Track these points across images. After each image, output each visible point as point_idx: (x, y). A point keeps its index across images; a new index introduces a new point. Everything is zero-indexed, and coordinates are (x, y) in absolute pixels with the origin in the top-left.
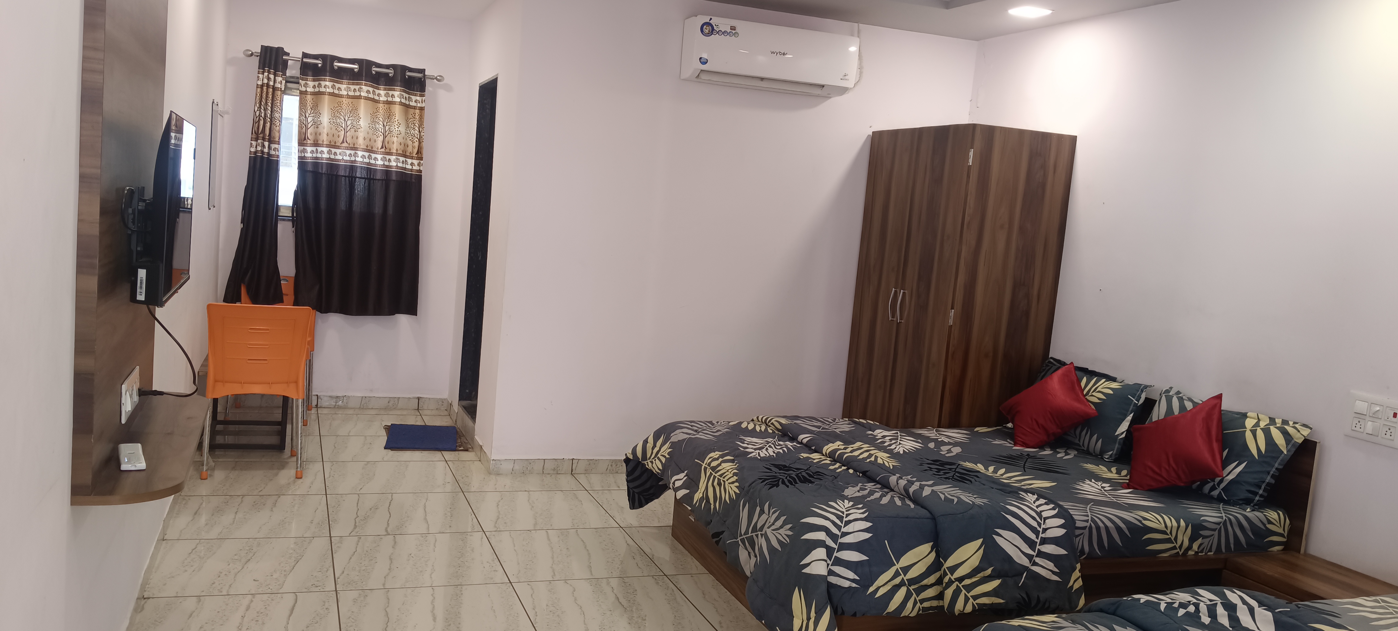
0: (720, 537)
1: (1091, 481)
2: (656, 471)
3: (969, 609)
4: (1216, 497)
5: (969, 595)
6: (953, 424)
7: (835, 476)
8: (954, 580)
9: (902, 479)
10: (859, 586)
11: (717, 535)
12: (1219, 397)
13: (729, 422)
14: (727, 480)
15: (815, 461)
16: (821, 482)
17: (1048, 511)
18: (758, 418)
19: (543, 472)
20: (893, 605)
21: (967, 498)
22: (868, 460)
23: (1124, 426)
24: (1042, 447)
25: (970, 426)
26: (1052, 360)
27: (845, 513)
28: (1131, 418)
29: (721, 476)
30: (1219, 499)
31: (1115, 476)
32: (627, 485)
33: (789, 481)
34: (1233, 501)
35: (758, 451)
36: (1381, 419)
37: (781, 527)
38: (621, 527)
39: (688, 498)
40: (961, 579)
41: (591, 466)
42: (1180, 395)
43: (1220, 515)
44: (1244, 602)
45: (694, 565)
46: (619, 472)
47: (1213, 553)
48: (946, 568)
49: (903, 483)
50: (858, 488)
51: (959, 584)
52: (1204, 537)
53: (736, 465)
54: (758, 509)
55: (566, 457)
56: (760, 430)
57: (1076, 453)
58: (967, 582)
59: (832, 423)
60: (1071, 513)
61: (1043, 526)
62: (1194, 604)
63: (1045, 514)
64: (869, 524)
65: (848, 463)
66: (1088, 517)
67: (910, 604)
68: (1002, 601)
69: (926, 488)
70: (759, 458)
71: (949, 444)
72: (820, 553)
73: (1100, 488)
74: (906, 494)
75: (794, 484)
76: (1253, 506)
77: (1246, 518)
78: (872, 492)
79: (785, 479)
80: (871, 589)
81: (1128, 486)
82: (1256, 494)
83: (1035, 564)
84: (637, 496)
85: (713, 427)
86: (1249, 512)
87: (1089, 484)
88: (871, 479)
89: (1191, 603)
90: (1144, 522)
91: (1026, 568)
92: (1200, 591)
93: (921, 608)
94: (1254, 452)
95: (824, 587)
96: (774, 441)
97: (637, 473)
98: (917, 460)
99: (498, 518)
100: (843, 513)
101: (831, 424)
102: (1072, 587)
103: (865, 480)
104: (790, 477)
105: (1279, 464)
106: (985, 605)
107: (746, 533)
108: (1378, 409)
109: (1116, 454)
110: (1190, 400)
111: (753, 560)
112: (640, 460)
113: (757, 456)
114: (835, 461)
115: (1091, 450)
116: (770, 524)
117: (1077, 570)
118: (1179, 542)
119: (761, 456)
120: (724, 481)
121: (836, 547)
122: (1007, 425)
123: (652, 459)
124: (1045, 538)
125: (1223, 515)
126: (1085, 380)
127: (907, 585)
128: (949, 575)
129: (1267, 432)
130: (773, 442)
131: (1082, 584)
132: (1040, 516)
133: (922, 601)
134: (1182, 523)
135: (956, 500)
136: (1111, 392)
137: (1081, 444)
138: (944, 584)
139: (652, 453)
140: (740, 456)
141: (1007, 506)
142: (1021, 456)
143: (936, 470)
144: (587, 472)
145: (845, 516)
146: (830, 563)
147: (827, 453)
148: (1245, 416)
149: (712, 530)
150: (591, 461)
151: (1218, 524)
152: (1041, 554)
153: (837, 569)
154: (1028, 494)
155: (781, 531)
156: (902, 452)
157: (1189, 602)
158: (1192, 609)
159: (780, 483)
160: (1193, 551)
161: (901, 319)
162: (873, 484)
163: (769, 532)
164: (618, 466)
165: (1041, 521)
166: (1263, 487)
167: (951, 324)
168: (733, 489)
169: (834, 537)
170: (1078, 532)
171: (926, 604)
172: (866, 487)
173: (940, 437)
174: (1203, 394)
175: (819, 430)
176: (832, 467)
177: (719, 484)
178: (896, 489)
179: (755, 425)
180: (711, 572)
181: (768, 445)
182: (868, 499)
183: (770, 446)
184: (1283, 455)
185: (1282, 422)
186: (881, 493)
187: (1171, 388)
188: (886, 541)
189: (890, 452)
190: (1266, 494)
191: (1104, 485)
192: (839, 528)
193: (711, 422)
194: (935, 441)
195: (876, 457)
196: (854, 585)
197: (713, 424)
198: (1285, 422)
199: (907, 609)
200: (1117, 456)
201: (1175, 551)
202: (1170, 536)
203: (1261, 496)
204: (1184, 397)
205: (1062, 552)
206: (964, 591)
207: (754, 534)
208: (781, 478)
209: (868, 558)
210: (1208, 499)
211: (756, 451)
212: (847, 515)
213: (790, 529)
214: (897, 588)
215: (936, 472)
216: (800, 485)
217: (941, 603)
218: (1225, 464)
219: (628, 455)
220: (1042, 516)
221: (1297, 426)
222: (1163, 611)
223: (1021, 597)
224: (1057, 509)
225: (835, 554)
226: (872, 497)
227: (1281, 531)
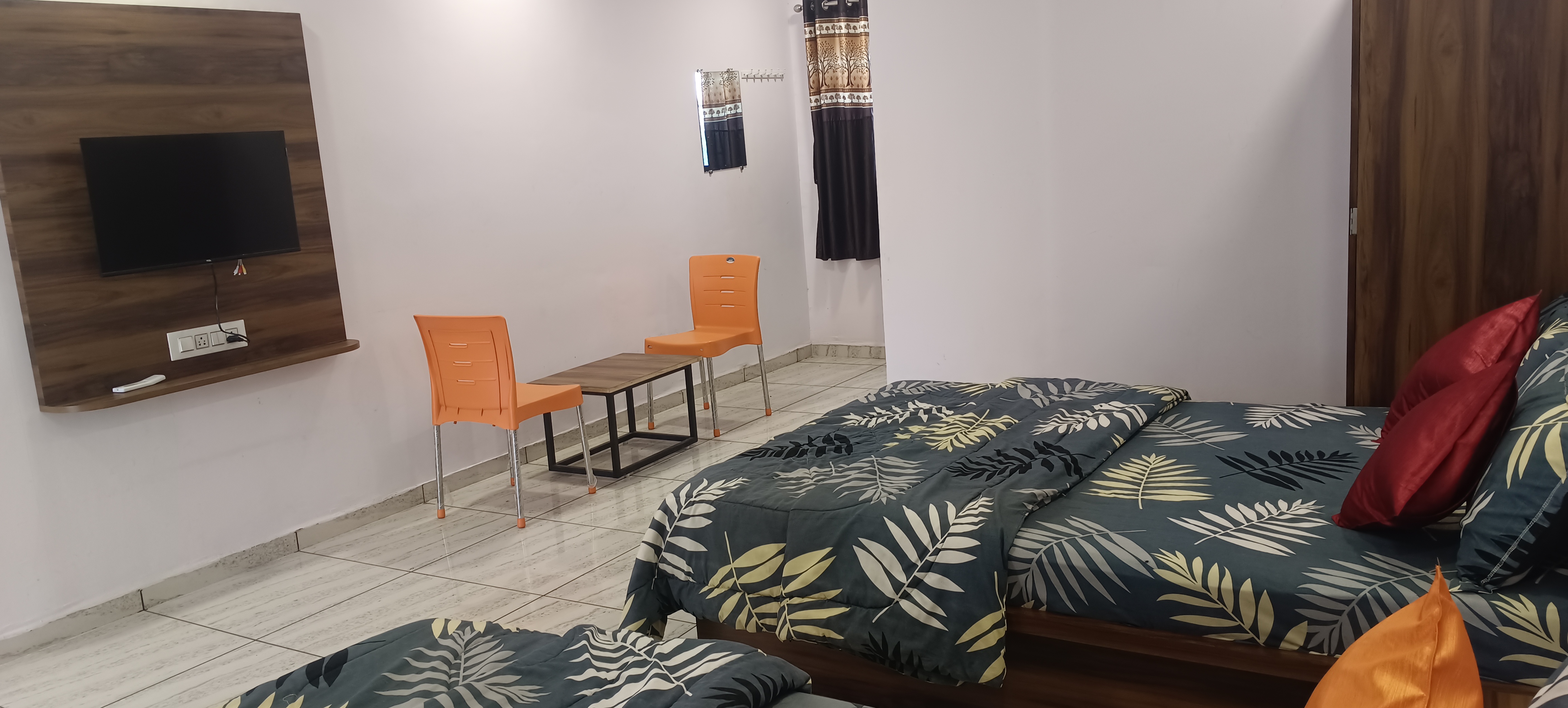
5: (788, 618)
8: (784, 595)
10: (694, 582)
17: (967, 525)
27: (700, 492)
40: (789, 596)
48: (783, 578)
51: (787, 602)
52: (1315, 622)
58: (796, 600)
61: (939, 545)
63: (955, 529)
64: (712, 509)
66: (1047, 545)
68: (836, 637)
80: (706, 589)
82: (1494, 560)
90: (1160, 571)
93: (760, 624)
94: (1510, 473)
102: (972, 643)
105: (1552, 505)
106: (804, 635)
118: (1248, 621)
121: (671, 531)
124: (936, 562)
127: (742, 592)
132: (944, 531)
133: (761, 616)
141: (907, 510)
146: (663, 548)
152: (920, 585)
153: (669, 557)
160: (1292, 644)
165: (944, 538)
166: (1512, 548)
169: (671, 518)
171: (766, 622)
188: (725, 532)
192: (680, 508)
196: (689, 580)
199: (740, 621)
201: (1246, 635)
206: (786, 611)
209: (706, 550)
212: (698, 495)
214: (731, 592)
220: (949, 530)
223: (869, 638)
224: (981, 525)
225: (668, 538)
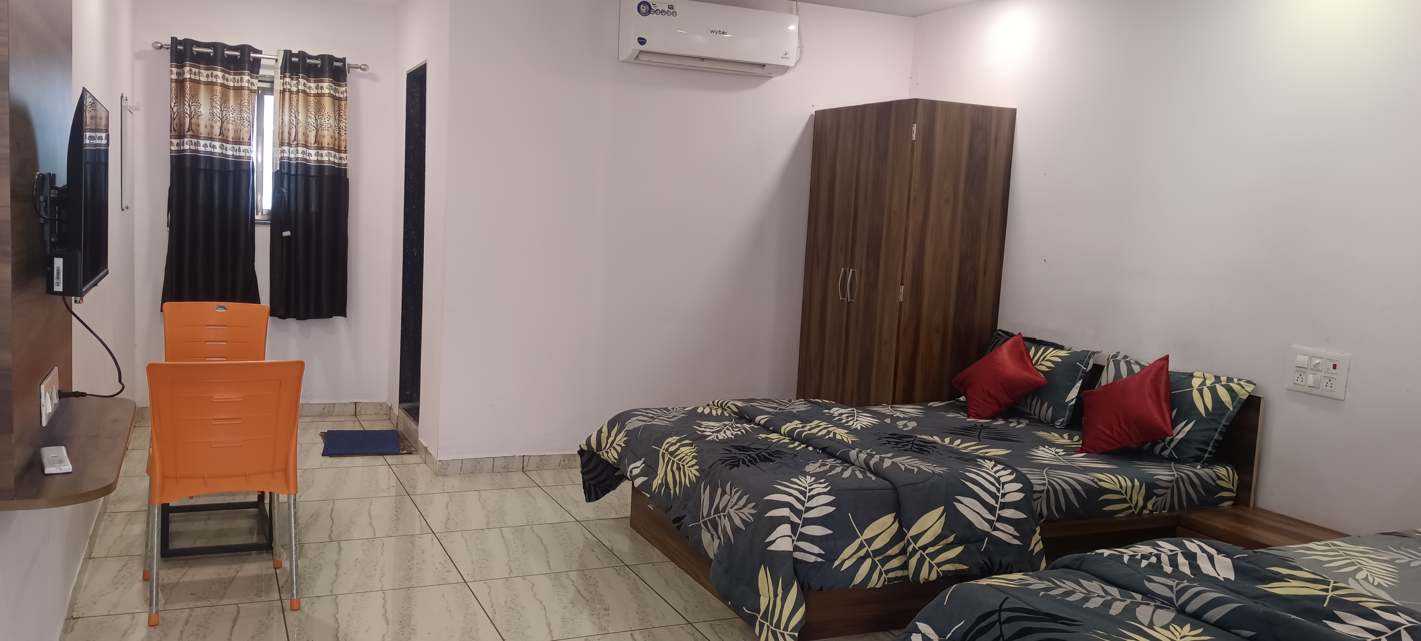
0: (682, 522)
1: (1045, 447)
2: (612, 461)
3: (934, 576)
4: (1167, 457)
5: (933, 563)
6: (908, 400)
7: (795, 454)
8: (917, 549)
9: (862, 452)
10: (824, 561)
11: (678, 520)
12: (1166, 358)
13: (685, 408)
14: (686, 464)
15: (773, 441)
16: (782, 460)
17: (1006, 476)
18: (713, 402)
19: (493, 470)
20: (859, 578)
21: (927, 467)
22: (827, 437)
23: (1074, 393)
24: (994, 418)
25: (924, 401)
26: (1000, 332)
27: (808, 488)
28: (1080, 385)
29: (680, 460)
30: (1170, 459)
31: (1068, 442)
32: (582, 477)
33: (750, 461)
34: (1184, 459)
35: (716, 434)
36: (1321, 371)
37: (744, 506)
38: (577, 521)
39: (648, 485)
40: (924, 548)
41: (543, 462)
42: (1128, 359)
43: (1173, 473)
44: (1203, 551)
45: (655, 554)
46: (572, 467)
47: (1166, 511)
48: (910, 537)
49: (863, 456)
50: (819, 464)
51: (922, 553)
52: (1158, 496)
53: (694, 448)
54: (720, 490)
55: (517, 454)
56: (717, 414)
57: (1028, 422)
58: (931, 550)
59: (788, 404)
60: (1029, 477)
61: (1002, 491)
62: (1155, 555)
63: (1003, 480)
64: (832, 498)
65: (807, 441)
66: (1045, 480)
67: (875, 576)
68: (966, 567)
69: (886, 460)
70: (718, 440)
71: (904, 419)
72: (785, 529)
73: (1054, 453)
74: (866, 467)
75: (754, 463)
76: (1203, 464)
77: (1197, 475)
78: (833, 468)
79: (745, 460)
80: (837, 563)
81: (1081, 451)
82: (1205, 451)
83: (996, 529)
84: (592, 488)
85: (668, 413)
86: (1199, 469)
87: (1043, 451)
88: (831, 455)
89: (1153, 554)
90: (1101, 483)
91: (987, 534)
92: (1160, 543)
93: (887, 579)
94: (1202, 410)
95: (790, 563)
96: (732, 424)
97: (592, 465)
98: (875, 434)
99: (449, 519)
100: (806, 488)
101: (788, 405)
102: (1033, 550)
103: (825, 456)
104: (750, 457)
105: (1226, 421)
106: (949, 571)
107: (709, 515)
108: (1318, 361)
109: (1067, 421)
110: (1137, 363)
111: (717, 542)
112: (595, 451)
113: (715, 438)
114: (793, 440)
115: (1042, 418)
116: (733, 504)
117: (1037, 533)
118: (1134, 502)
119: (720, 438)
120: (683, 465)
121: (801, 522)
122: (960, 399)
123: (607, 449)
124: (1004, 503)
125: (1175, 473)
126: (1033, 349)
127: (872, 557)
128: (913, 544)
129: (1213, 390)
130: (730, 424)
131: (1042, 547)
132: (999, 482)
133: (887, 572)
134: (1137, 483)
135: (916, 470)
136: (1059, 360)
137: (1032, 413)
138: (908, 554)
139: (607, 443)
140: (698, 439)
141: (966, 473)
142: (974, 427)
143: (895, 443)
144: (539, 468)
145: (808, 491)
146: (795, 539)
147: (786, 432)
148: (1191, 376)
149: (674, 514)
150: (543, 457)
151: (1171, 482)
152: (1001, 519)
153: (803, 545)
154: (986, 460)
155: (745, 510)
156: (859, 428)
157: (1151, 553)
158: (1154, 560)
159: (741, 463)
160: (1148, 510)
161: (851, 298)
162: (833, 460)
163: (732, 512)
164: (571, 461)
165: (1000, 486)
166: (1211, 444)
167: (902, 300)
168: (693, 472)
169: (798, 513)
170: (1036, 496)
171: (891, 575)
172: (827, 463)
173: (895, 413)
174: (1149, 357)
175: (775, 411)
176: (791, 446)
177: (679, 469)
178: (856, 463)
179: (711, 410)
180: (673, 560)
181: (726, 428)
182: (829, 474)
183: (728, 429)
184: (1229, 412)
185: (1227, 380)
186: (842, 467)
187: (1118, 353)
188: (849, 514)
189: (848, 428)
190: (1214, 451)
191: (1057, 450)
192: (802, 503)
193: (666, 409)
194: (891, 417)
195: (835, 434)
196: (819, 560)
197: (668, 410)
198: (1230, 380)
199: (873, 581)
200: (1068, 423)
201: (1131, 511)
202: (1125, 496)
203: (1210, 453)
204: (1131, 361)
205: (1022, 515)
206: (928, 559)
207: (716, 516)
208: (741, 459)
209: (832, 532)
210: (1159, 459)
211: (714, 434)
212: (810, 490)
213: (753, 508)
214: (862, 560)
215: (894, 445)
216: (760, 464)
217: (906, 573)
218: (1174, 424)
219: (582, 446)
220: (1000, 481)
221: (1241, 382)
222: (1126, 563)
223: (983, 562)
224: (1015, 474)
225: (800, 530)
226: (833, 472)
227: (1230, 486)
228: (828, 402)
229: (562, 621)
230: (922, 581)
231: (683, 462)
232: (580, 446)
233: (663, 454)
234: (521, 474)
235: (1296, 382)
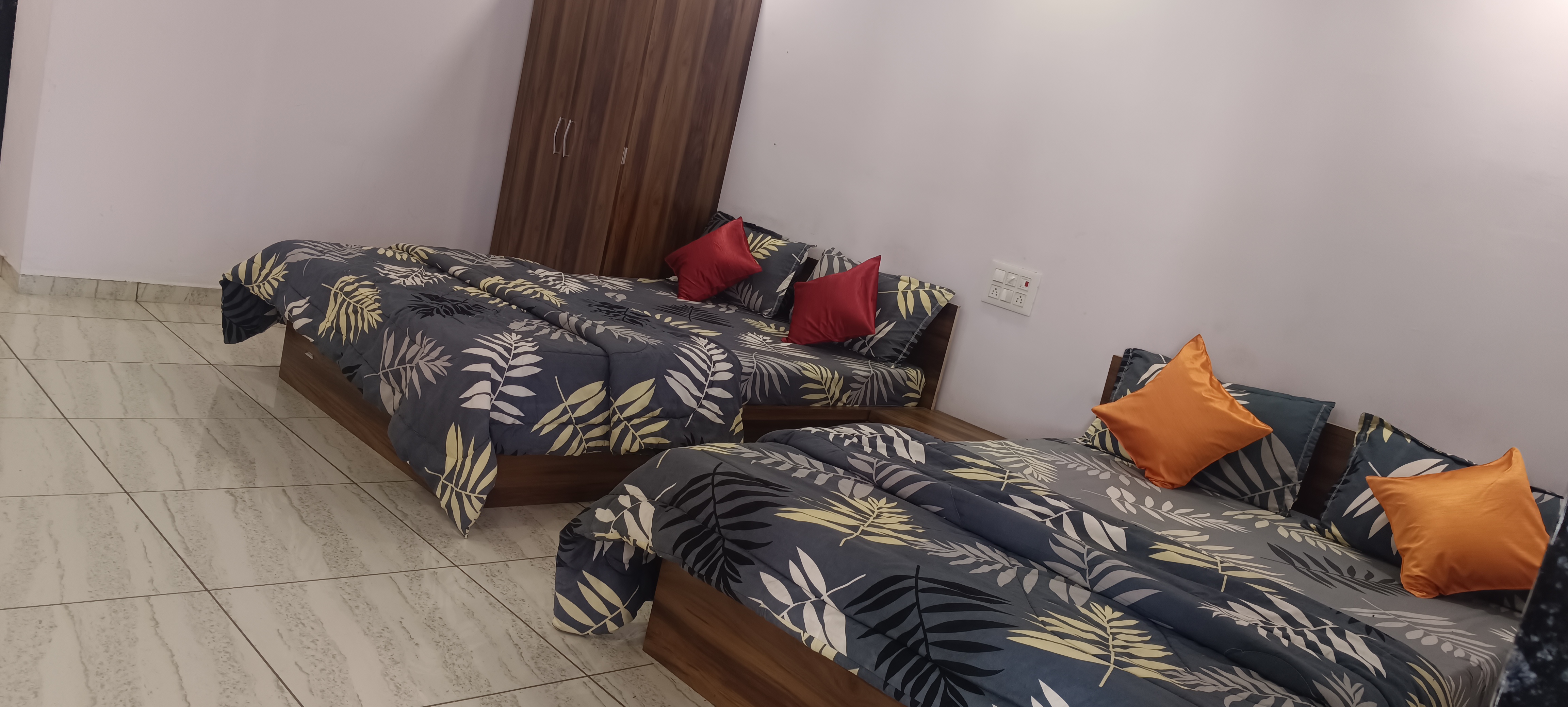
0: (355, 372)
1: (753, 334)
2: (264, 297)
3: (635, 448)
4: (864, 355)
5: (637, 434)
6: (617, 272)
7: (498, 311)
8: (623, 419)
9: (572, 316)
10: (523, 424)
11: (350, 370)
12: (878, 259)
13: (362, 247)
14: (366, 307)
15: (471, 295)
16: (482, 314)
17: (718, 355)
18: (397, 245)
19: (96, 296)
20: (557, 445)
21: (641, 338)
22: (534, 297)
23: (785, 284)
24: (704, 301)
25: (633, 276)
26: (720, 214)
27: (514, 345)
28: (792, 277)
29: (357, 302)
30: (868, 357)
31: (775, 331)
32: (222, 313)
33: (445, 311)
34: (880, 358)
35: (404, 279)
36: (1014, 287)
37: (437, 358)
38: (211, 364)
39: (311, 328)
40: (629, 419)
41: (164, 293)
42: (841, 256)
43: (869, 370)
44: (899, 436)
45: (311, 409)
46: (201, 304)
47: (858, 405)
48: (616, 407)
49: (574, 319)
50: (524, 323)
51: (627, 424)
52: (854, 390)
53: (377, 291)
54: (407, 340)
55: (130, 279)
56: (402, 259)
57: (737, 308)
58: (636, 421)
59: (487, 258)
60: (739, 359)
61: (712, 370)
62: (857, 436)
63: (715, 358)
64: (539, 358)
65: (511, 298)
66: (754, 363)
67: (575, 444)
68: (669, 442)
69: (598, 326)
70: (405, 286)
71: (613, 291)
72: (484, 386)
73: (762, 340)
74: (577, 331)
75: (451, 314)
76: (897, 364)
77: (890, 374)
78: (539, 329)
79: (440, 309)
80: (536, 427)
81: (787, 340)
82: (900, 352)
83: (702, 406)
84: (235, 327)
85: (341, 249)
86: (893, 368)
87: (751, 337)
88: (538, 316)
89: (855, 435)
90: (804, 372)
91: (693, 410)
92: (861, 426)
93: (586, 448)
94: (903, 312)
95: (486, 423)
96: (421, 271)
97: (237, 299)
98: (584, 301)
99: (37, 345)
100: (511, 345)
101: (486, 260)
102: (734, 430)
103: (531, 316)
104: (446, 307)
105: (923, 326)
106: (651, 445)
107: (391, 365)
108: (1014, 277)
109: (775, 312)
110: (850, 261)
111: (398, 396)
112: (243, 284)
113: (402, 283)
114: (494, 296)
115: (751, 307)
116: (423, 355)
117: (740, 414)
118: (831, 394)
119: (407, 284)
120: (362, 309)
121: (502, 381)
122: (670, 278)
123: (260, 283)
124: (713, 381)
125: (872, 369)
126: (751, 235)
127: (574, 424)
128: (619, 414)
129: (916, 294)
130: (419, 271)
131: (743, 428)
132: (711, 360)
133: (588, 440)
134: (836, 375)
135: (630, 339)
136: (776, 249)
137: (742, 300)
138: (612, 424)
139: (259, 275)
140: (380, 283)
141: (680, 348)
142: (685, 307)
143: (606, 312)
144: (157, 300)
145: (513, 348)
146: (494, 397)
147: (486, 287)
148: (898, 279)
149: (345, 363)
150: (164, 287)
151: (866, 377)
152: (708, 397)
153: (501, 405)
154: (700, 338)
155: (437, 363)
156: (567, 293)
157: (853, 434)
158: (855, 440)
159: (435, 312)
160: (842, 402)
161: (567, 153)
162: (540, 321)
163: (422, 364)
164: (201, 296)
165: (711, 364)
166: (907, 346)
167: (624, 163)
168: (374, 318)
169: (500, 370)
170: (743, 378)
171: (591, 444)
172: (533, 323)
173: (603, 284)
174: (861, 256)
175: (472, 264)
176: (491, 302)
177: (355, 312)
178: (566, 326)
179: (395, 253)
180: (333, 416)
181: (414, 274)
182: (536, 334)
183: (416, 276)
184: (927, 317)
185: (930, 287)
186: (549, 329)
187: (833, 249)
188: (556, 377)
189: (556, 291)
190: (908, 353)
191: (765, 338)
192: (506, 360)
193: (338, 245)
194: (599, 287)
195: (542, 295)
196: (518, 422)
197: (342, 247)
198: (933, 286)
199: (572, 448)
200: (776, 313)
201: (827, 402)
202: (824, 387)
203: (905, 354)
204: (844, 258)
205: (728, 395)
206: (632, 430)
207: (401, 367)
208: (435, 308)
209: (535, 394)
210: (857, 356)
211: (401, 279)
212: (516, 348)
213: (448, 361)
214: (564, 426)
215: (606, 313)
216: (457, 315)
217: (606, 443)
218: (877, 322)
219: (227, 276)
220: (712, 359)
221: (942, 290)
222: (831, 440)
223: (685, 438)
224: (727, 354)
225: (500, 388)
226: (540, 333)
227: (917, 388)
228: (532, 262)
229: (196, 470)
230: (623, 452)
231: (362, 304)
232: (224, 275)
233: (336, 295)
234: (133, 305)
235: (991, 295)
